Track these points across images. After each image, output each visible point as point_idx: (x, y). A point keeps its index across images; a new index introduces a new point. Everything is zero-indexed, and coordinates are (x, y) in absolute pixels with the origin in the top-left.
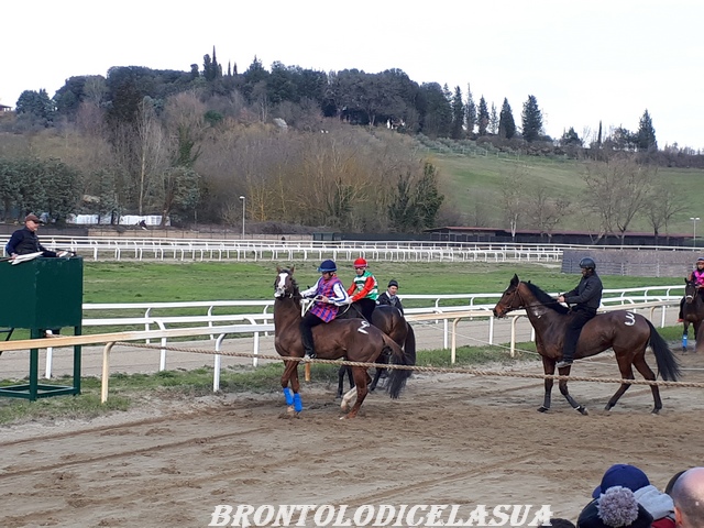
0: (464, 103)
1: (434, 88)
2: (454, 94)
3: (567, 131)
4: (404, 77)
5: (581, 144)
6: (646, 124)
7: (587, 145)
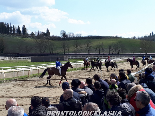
0: (10, 27)
2: (7, 25)
5: (35, 35)
6: (48, 31)
7: (36, 35)
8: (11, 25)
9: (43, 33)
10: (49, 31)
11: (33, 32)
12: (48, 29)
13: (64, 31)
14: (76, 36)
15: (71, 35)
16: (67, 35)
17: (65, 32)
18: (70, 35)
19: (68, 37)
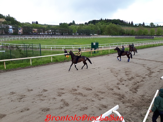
0: (125, 22)
1: (122, 21)
4: (120, 20)
5: (137, 25)
10: (144, 23)
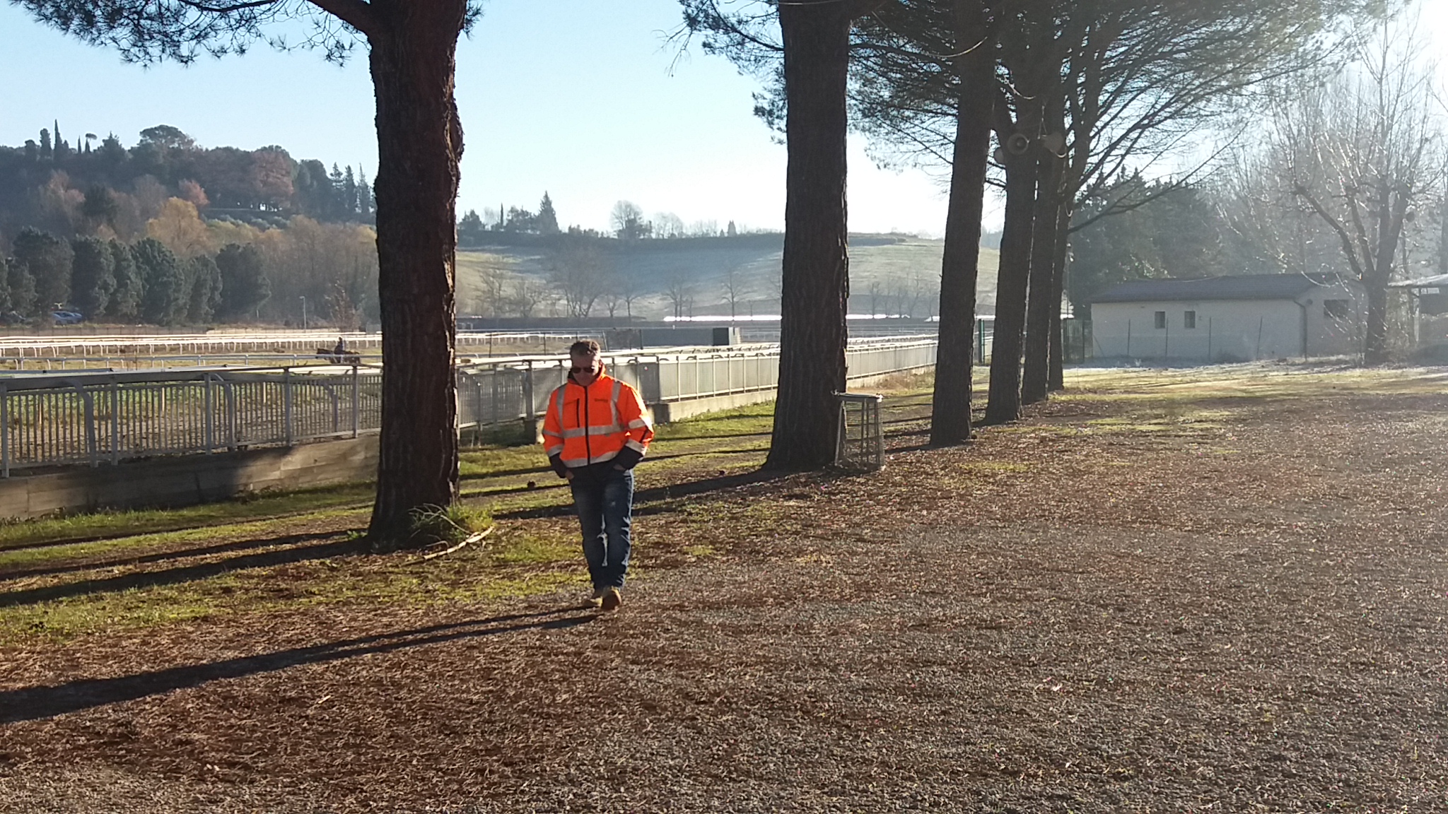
0: (356, 184)
2: (345, 174)
3: (468, 214)
5: (484, 226)
6: (547, 203)
7: (489, 228)
8: (363, 176)
9: (524, 213)
10: (553, 206)
11: (473, 213)
12: (546, 196)
13: (628, 206)
14: (689, 230)
15: (669, 225)
16: (648, 229)
17: (636, 214)
18: (660, 228)
19: (654, 236)
